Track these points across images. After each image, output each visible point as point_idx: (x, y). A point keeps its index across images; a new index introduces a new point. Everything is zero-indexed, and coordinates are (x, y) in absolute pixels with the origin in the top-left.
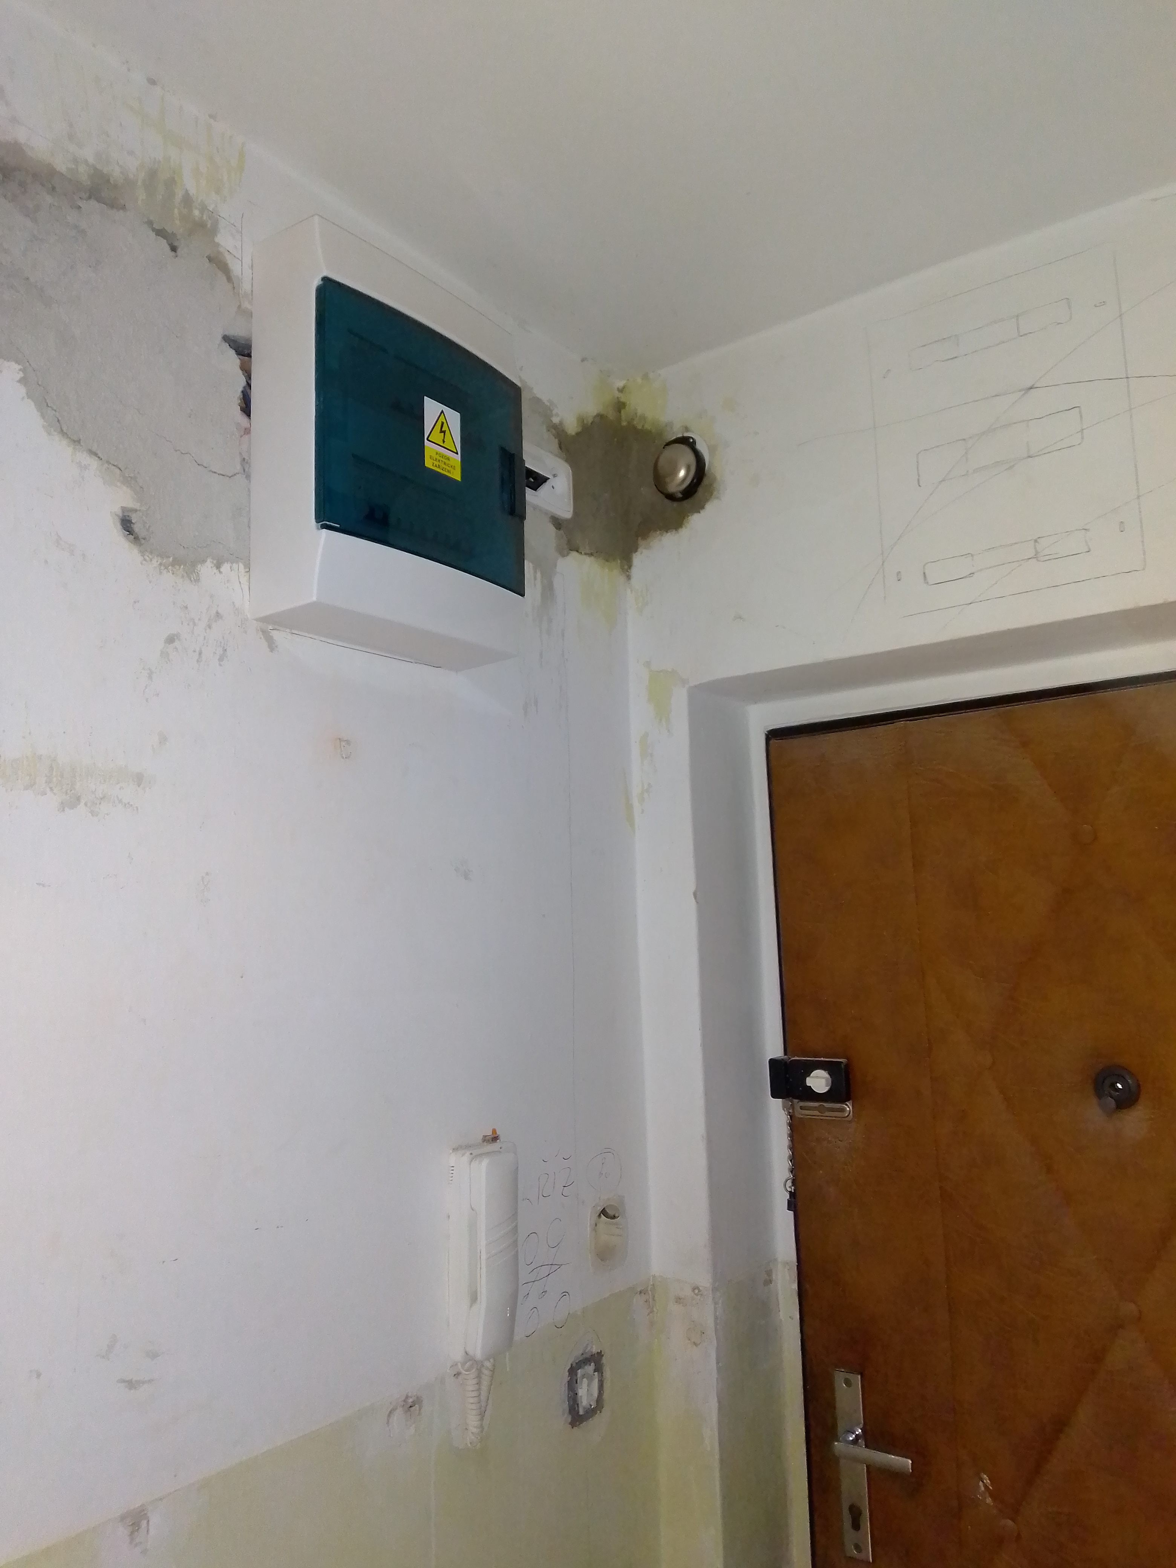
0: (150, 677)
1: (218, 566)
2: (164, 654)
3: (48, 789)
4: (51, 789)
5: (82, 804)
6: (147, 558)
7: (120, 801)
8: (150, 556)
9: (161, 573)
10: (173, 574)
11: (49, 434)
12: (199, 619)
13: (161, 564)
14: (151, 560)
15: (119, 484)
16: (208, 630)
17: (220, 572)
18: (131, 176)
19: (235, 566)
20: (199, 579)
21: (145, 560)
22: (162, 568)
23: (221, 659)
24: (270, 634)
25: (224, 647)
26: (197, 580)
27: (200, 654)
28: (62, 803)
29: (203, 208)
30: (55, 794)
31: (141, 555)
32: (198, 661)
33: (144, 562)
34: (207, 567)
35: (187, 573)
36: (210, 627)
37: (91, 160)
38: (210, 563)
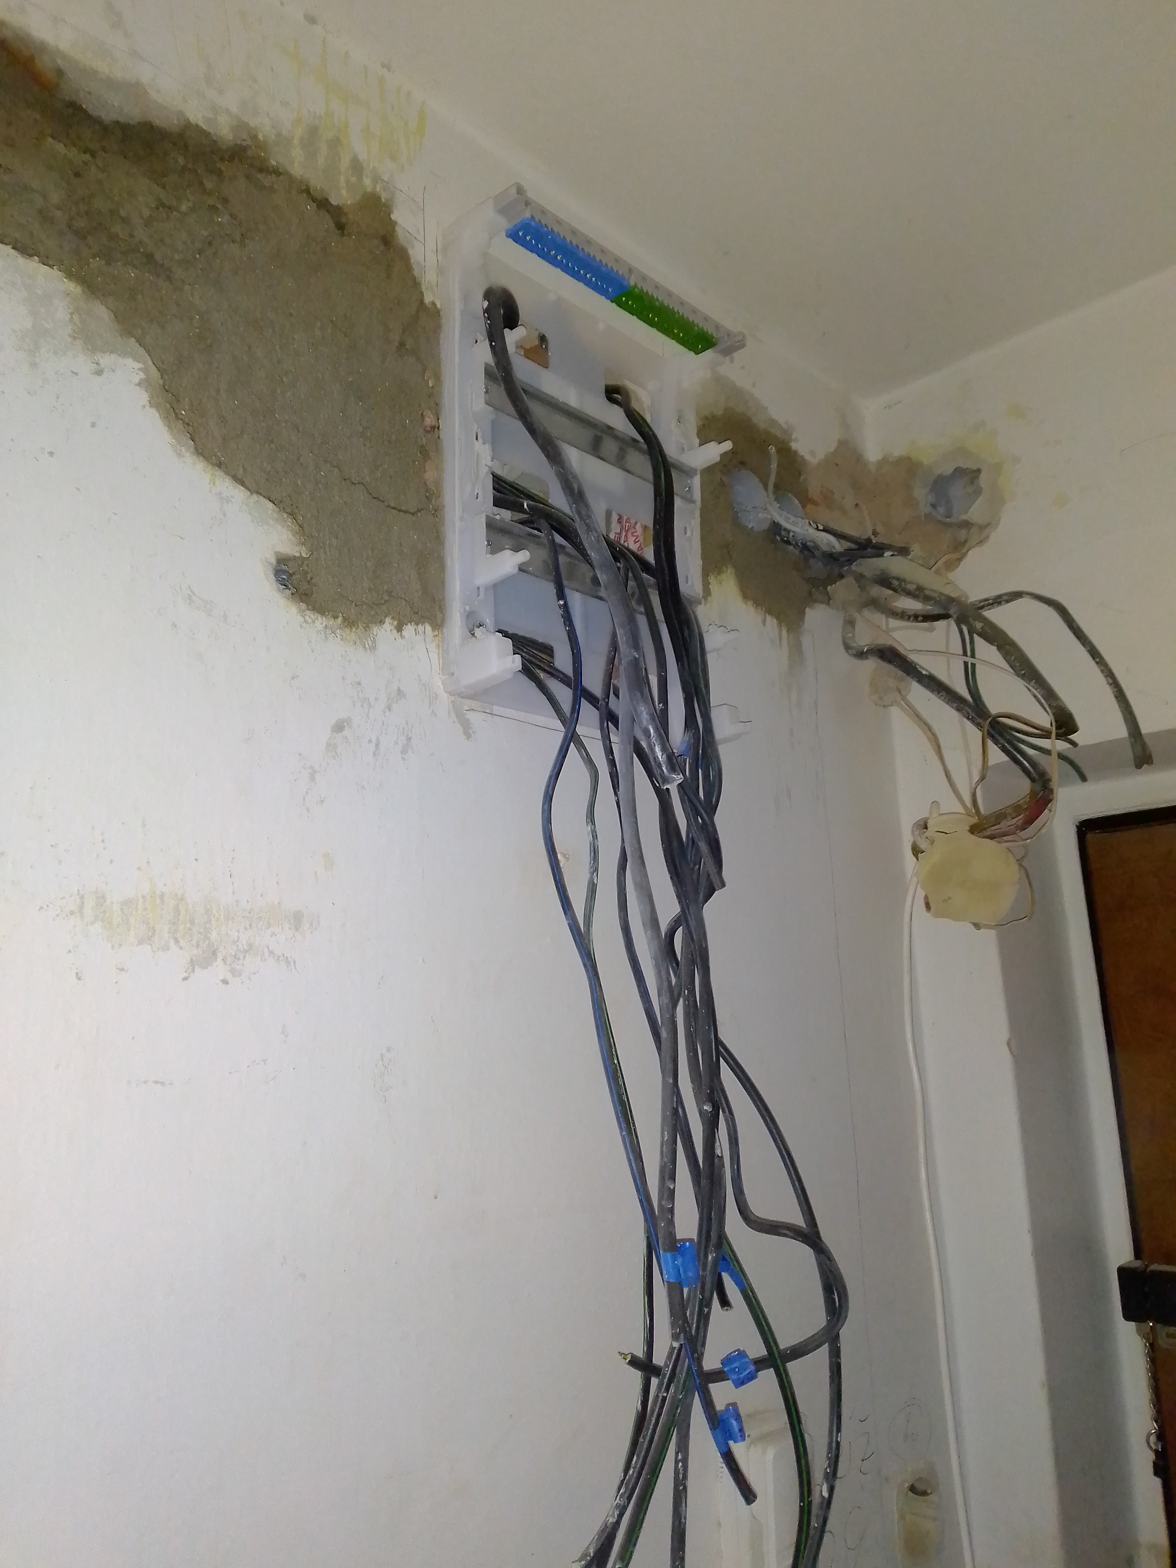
0: (312, 778)
1: (399, 629)
2: (331, 747)
3: (172, 942)
4: (177, 941)
5: (219, 960)
6: (310, 620)
7: (271, 953)
8: (313, 617)
9: (327, 638)
10: (342, 639)
11: (180, 455)
12: (376, 699)
13: (326, 627)
14: (314, 621)
15: (272, 522)
16: (388, 712)
17: (402, 637)
18: (284, 132)
19: (420, 628)
20: (375, 646)
21: (306, 622)
22: (329, 631)
23: (404, 751)
24: (466, 717)
25: (407, 735)
26: (373, 648)
27: (377, 745)
28: (191, 960)
29: (376, 179)
30: (181, 948)
31: (301, 616)
32: (374, 754)
33: (305, 625)
34: (386, 631)
35: (359, 637)
36: (389, 709)
37: (234, 110)
38: (389, 624)
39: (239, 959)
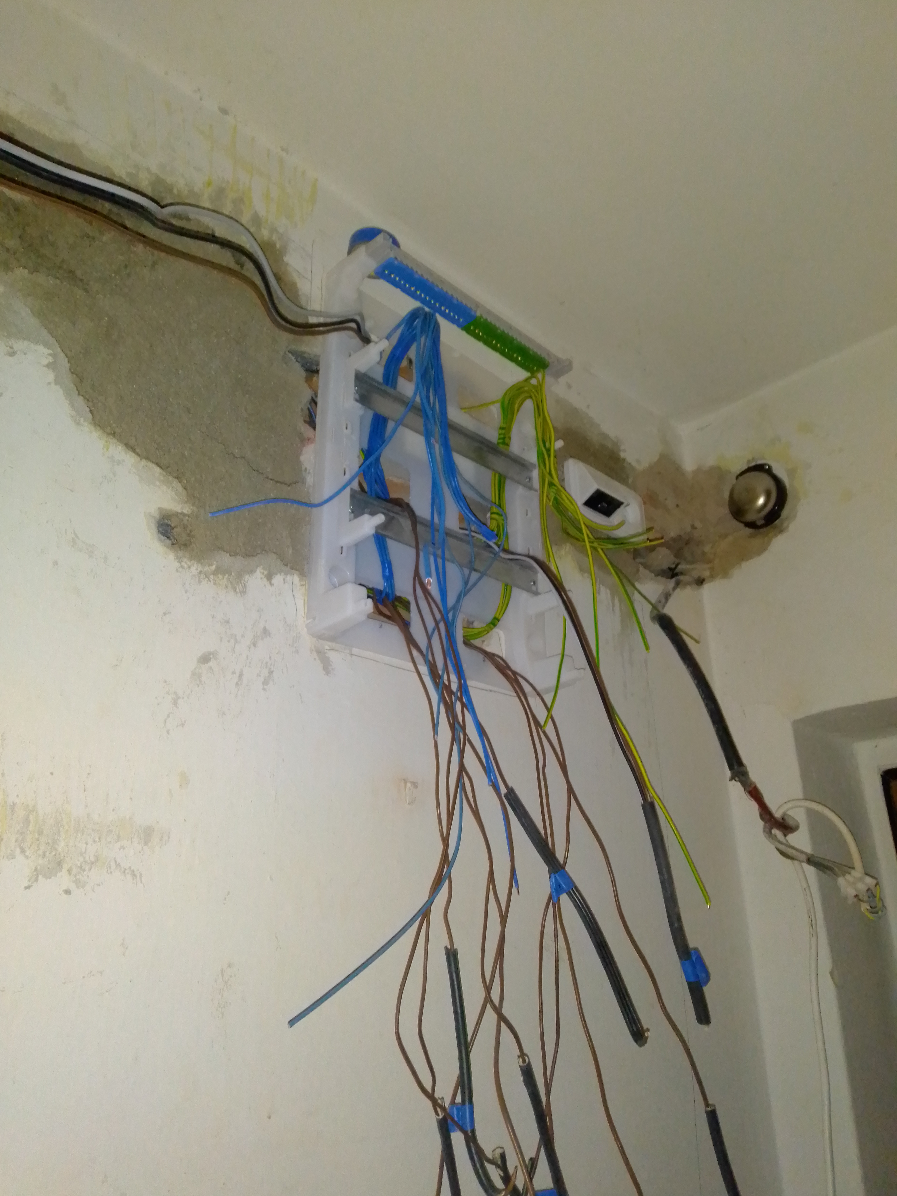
0: (175, 703)
1: (269, 577)
2: (196, 676)
4: (23, 851)
5: (64, 870)
7: (118, 865)
8: (189, 563)
9: (200, 582)
10: (215, 584)
11: (78, 424)
12: (243, 636)
13: (200, 572)
14: (189, 567)
15: (158, 483)
16: (252, 648)
17: (271, 584)
19: (289, 578)
20: (246, 591)
21: (182, 567)
22: (202, 576)
23: (265, 682)
24: (327, 655)
25: (270, 669)
26: (244, 592)
27: (241, 676)
28: (36, 870)
29: (273, 231)
30: (27, 857)
31: (178, 562)
32: (237, 684)
33: (180, 569)
34: (257, 579)
35: (231, 583)
36: (254, 644)
38: (259, 573)
39: (84, 870)
